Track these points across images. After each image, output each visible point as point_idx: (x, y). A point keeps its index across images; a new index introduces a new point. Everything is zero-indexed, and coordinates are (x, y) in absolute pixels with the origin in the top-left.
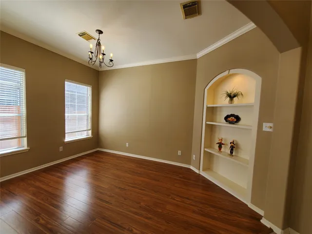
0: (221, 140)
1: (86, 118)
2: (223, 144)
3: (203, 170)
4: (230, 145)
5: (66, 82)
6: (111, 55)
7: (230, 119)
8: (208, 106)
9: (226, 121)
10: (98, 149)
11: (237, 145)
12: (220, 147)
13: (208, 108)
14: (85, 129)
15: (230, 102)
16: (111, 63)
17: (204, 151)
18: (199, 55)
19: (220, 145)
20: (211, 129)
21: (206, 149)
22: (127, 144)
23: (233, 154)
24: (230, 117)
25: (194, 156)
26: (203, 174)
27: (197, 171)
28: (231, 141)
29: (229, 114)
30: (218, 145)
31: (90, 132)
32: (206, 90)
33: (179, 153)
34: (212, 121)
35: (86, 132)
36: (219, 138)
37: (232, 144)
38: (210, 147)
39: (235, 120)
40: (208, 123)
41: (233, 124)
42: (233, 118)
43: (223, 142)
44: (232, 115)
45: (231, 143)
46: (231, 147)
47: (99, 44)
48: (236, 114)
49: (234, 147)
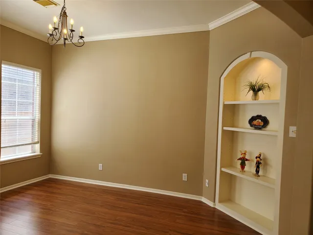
0: (245, 154)
1: (31, 123)
2: (247, 160)
3: (220, 202)
4: (255, 161)
5: (2, 66)
6: (82, 29)
7: (255, 122)
8: (226, 103)
9: (251, 126)
10: (51, 176)
11: (265, 159)
12: (243, 165)
13: (225, 106)
14: (30, 142)
15: (254, 98)
16: (81, 41)
17: (221, 171)
18: (212, 25)
19: (243, 161)
20: (231, 138)
21: (223, 169)
22: (100, 165)
23: (260, 173)
24: (255, 120)
25: (207, 181)
26: (220, 207)
27: (211, 204)
28: (257, 155)
29: (255, 115)
30: (240, 161)
31: (38, 147)
32: (222, 78)
33: (185, 177)
34: (233, 127)
35: (30, 146)
36: (241, 151)
37: (258, 159)
38: (231, 165)
39: (262, 124)
40: (225, 128)
41: (260, 129)
42: (260, 121)
43: (247, 157)
44: (259, 117)
45: (256, 158)
46: (256, 163)
47: (64, 15)
48: (263, 115)
49: (260, 163)
